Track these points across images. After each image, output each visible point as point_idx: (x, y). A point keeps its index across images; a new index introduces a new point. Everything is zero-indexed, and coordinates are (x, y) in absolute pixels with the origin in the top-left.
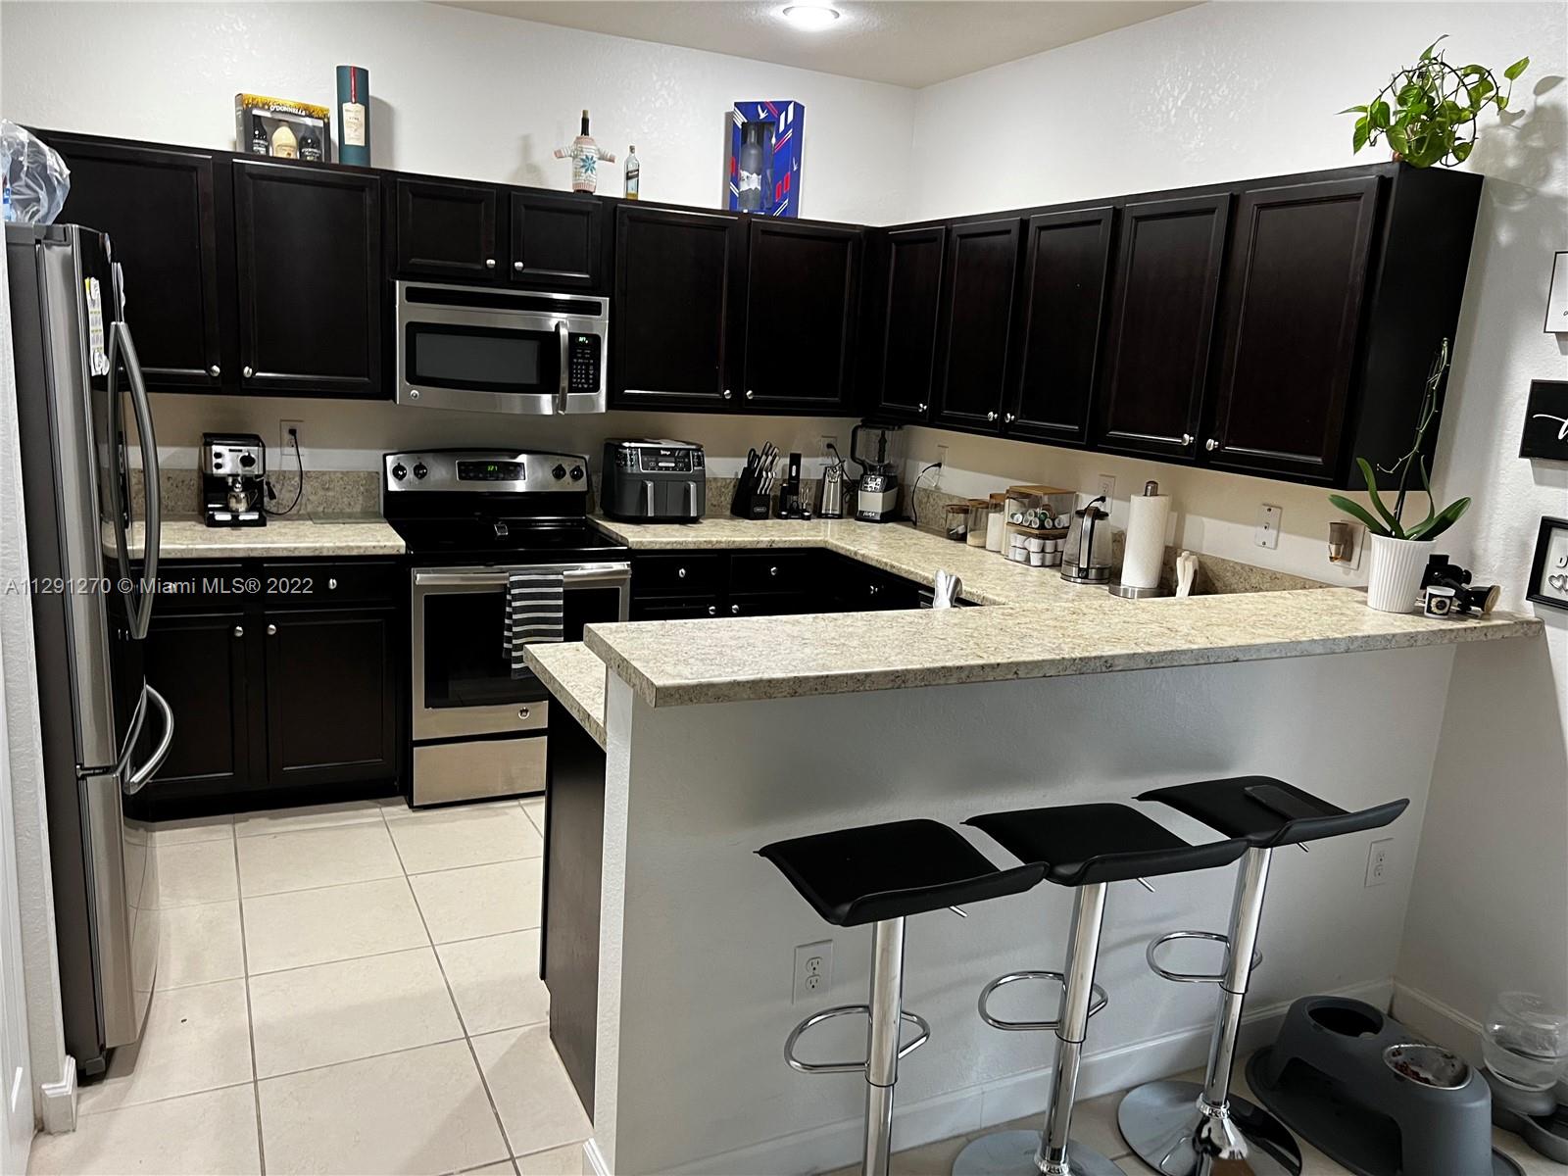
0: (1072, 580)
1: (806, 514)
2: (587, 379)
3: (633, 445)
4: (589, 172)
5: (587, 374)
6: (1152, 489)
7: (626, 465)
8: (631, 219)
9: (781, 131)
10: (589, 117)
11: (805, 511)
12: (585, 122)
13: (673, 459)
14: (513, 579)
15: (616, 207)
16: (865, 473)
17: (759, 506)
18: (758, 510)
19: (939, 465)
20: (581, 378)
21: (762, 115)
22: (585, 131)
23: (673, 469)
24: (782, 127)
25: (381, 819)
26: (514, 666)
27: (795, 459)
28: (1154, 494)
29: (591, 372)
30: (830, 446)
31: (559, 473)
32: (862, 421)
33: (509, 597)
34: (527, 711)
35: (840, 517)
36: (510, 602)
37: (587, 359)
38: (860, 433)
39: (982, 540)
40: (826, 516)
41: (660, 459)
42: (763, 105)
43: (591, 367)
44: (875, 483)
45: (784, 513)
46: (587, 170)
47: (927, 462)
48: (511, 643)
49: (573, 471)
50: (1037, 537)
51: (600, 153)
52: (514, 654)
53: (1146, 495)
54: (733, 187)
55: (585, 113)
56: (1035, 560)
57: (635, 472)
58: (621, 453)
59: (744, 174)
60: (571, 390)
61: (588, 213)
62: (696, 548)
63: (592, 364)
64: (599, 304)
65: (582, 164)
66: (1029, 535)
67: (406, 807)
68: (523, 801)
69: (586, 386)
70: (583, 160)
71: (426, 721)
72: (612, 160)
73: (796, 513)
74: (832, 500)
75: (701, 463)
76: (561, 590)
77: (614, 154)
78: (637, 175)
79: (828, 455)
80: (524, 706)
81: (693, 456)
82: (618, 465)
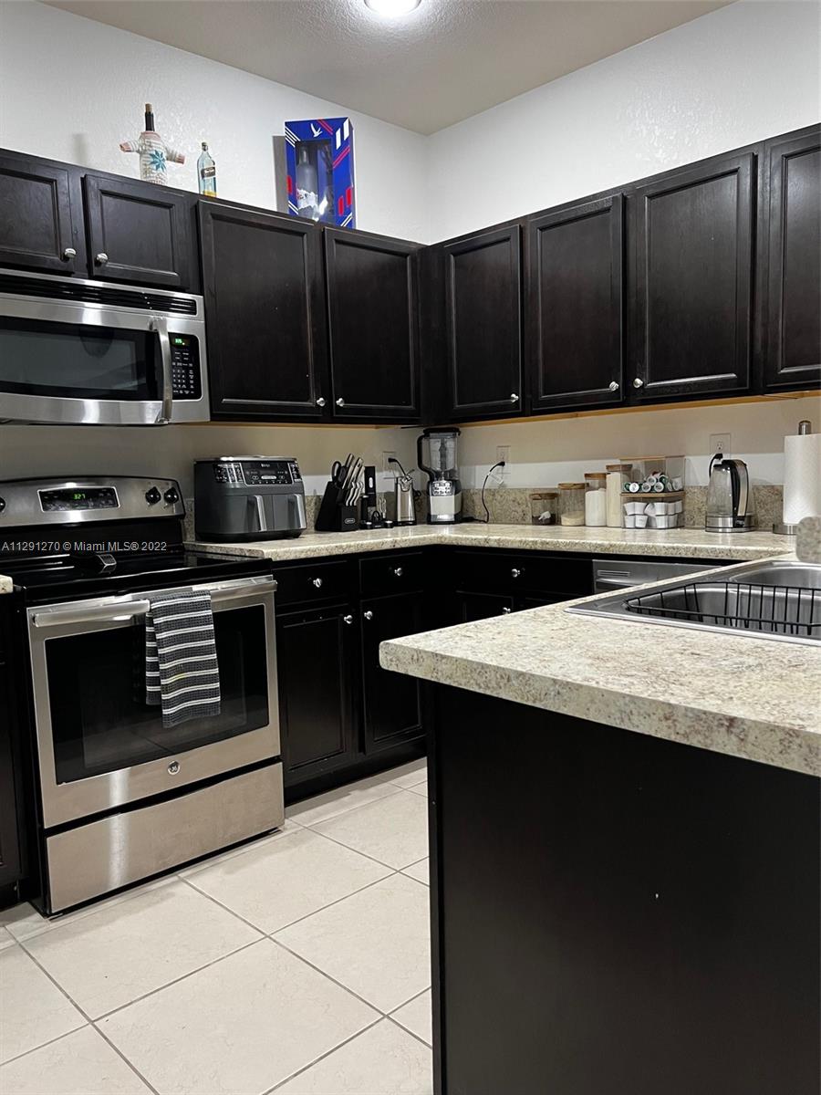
0: (720, 530)
1: (388, 522)
2: (188, 384)
3: (231, 459)
4: (160, 169)
5: (188, 379)
6: (805, 427)
7: (228, 480)
8: (215, 217)
9: (338, 147)
10: (153, 111)
11: (386, 519)
12: (149, 117)
13: (274, 472)
14: (155, 605)
15: (198, 202)
16: (432, 480)
17: (350, 517)
18: (348, 521)
19: (502, 464)
20: (182, 384)
21: (316, 134)
22: (149, 126)
23: (276, 482)
24: (338, 144)
25: (13, 942)
26: (166, 712)
27: (370, 472)
28: (808, 432)
29: (192, 377)
30: (391, 460)
31: (152, 497)
32: (424, 431)
33: (148, 629)
34: (176, 764)
35: (414, 523)
36: (154, 634)
37: (185, 362)
38: (424, 441)
39: (582, 518)
40: (405, 523)
41: (262, 472)
42: (317, 123)
43: (191, 372)
44: (443, 487)
45: (368, 523)
46: (158, 167)
47: (492, 463)
48: (159, 685)
49: (166, 494)
50: (662, 500)
51: (168, 152)
52: (164, 697)
53: (800, 434)
54: (291, 205)
55: (148, 106)
56: (661, 522)
57: (238, 487)
58: (220, 469)
59: (302, 192)
60: (176, 397)
61: (169, 206)
62: (328, 554)
63: (191, 368)
64: (193, 303)
65: (152, 160)
66: (649, 501)
67: (37, 916)
68: (183, 874)
69: (187, 392)
70: (152, 155)
71: (58, 801)
72: (181, 161)
73: (380, 523)
74: (407, 508)
75: (299, 477)
76: (210, 612)
77: (183, 154)
78: (213, 174)
79: (390, 469)
80: (171, 759)
81: (292, 469)
82: (221, 481)
